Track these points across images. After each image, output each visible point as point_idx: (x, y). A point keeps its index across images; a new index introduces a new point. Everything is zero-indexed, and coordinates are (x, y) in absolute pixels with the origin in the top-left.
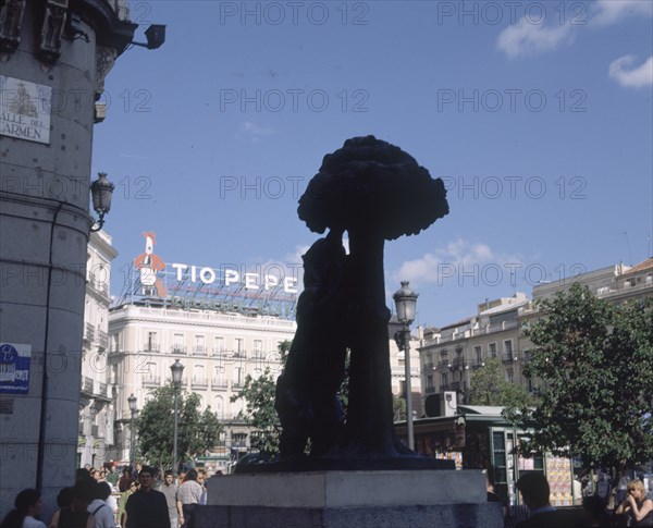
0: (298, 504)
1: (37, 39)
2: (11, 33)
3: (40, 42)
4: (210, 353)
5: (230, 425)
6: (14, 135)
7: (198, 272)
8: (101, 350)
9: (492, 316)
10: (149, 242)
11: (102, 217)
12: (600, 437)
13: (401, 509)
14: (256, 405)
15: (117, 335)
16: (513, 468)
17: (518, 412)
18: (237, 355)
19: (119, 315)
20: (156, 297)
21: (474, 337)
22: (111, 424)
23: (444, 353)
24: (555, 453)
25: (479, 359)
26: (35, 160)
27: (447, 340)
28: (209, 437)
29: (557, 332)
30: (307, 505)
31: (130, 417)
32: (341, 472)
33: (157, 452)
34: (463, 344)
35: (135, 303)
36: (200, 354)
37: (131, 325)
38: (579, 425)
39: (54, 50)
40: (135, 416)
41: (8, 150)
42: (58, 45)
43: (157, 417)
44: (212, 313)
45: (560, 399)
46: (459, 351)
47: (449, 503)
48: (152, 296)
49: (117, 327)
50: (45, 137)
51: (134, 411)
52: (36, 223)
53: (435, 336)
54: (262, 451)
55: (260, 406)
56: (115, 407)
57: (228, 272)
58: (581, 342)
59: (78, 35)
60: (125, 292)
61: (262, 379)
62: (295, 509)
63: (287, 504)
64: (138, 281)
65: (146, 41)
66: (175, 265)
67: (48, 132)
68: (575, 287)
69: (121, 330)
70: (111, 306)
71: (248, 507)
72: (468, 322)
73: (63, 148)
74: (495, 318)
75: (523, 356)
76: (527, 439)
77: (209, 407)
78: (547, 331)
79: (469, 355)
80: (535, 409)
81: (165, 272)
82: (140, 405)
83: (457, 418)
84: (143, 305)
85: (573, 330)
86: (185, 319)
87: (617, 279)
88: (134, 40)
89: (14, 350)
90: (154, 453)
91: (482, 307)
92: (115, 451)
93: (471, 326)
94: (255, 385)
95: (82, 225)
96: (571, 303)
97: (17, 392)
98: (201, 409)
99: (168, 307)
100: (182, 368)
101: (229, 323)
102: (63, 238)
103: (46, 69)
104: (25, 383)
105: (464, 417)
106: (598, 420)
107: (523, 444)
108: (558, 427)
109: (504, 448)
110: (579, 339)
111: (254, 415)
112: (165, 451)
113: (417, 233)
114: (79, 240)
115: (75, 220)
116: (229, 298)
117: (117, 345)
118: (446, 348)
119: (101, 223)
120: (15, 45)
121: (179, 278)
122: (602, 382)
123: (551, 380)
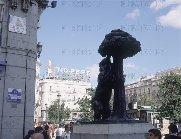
0: (100, 133)
1: (22, 5)
2: (15, 4)
3: (23, 6)
4: (67, 92)
5: (72, 111)
6: (16, 32)
7: (63, 69)
8: (37, 91)
9: (144, 81)
10: (50, 61)
11: (39, 54)
12: (179, 114)
13: (130, 134)
14: (81, 106)
15: (41, 87)
16: (153, 123)
17: (156, 107)
18: (74, 92)
19: (42, 81)
20: (52, 76)
21: (139, 87)
22: (40, 111)
23: (131, 91)
24: (166, 119)
25: (141, 93)
26: (22, 39)
27: (131, 88)
28: (67, 114)
29: (166, 85)
30: (103, 133)
31: (45, 109)
32: (113, 124)
33: (54, 119)
34: (136, 89)
35: (46, 78)
36: (64, 92)
37: (45, 84)
38: (173, 111)
39: (27, 9)
40: (47, 109)
41: (15, 36)
42: (28, 7)
43: (53, 109)
44: (67, 81)
45: (167, 104)
46: (135, 91)
47: (143, 133)
48: (51, 76)
49: (42, 84)
50: (24, 32)
51: (47, 107)
52: (22, 56)
53: (128, 87)
54: (83, 118)
55: (82, 106)
56: (41, 106)
57: (71, 70)
58: (173, 88)
59: (33, 4)
60: (43, 75)
61: (83, 99)
62: (100, 134)
63: (97, 133)
64: (47, 72)
65: (51, 6)
66: (57, 68)
67: (25, 31)
68: (171, 72)
69: (42, 85)
70: (40, 79)
71: (86, 134)
72: (137, 83)
73: (30, 35)
74: (145, 82)
75: (153, 92)
76: (158, 115)
77: (67, 106)
78: (164, 85)
79: (138, 92)
80: (160, 107)
81: (54, 70)
82: (49, 106)
83: (138, 109)
84: (48, 78)
85: (171, 84)
86: (60, 82)
87: (179, 70)
88: (48, 6)
89: (17, 90)
90: (53, 119)
91: (141, 79)
92: (41, 118)
93: (138, 84)
94: (81, 100)
95: (35, 56)
96: (170, 77)
97: (18, 102)
98: (65, 107)
99: (55, 79)
100: (60, 96)
101: (72, 83)
102: (30, 60)
103: (24, 14)
104: (20, 100)
105: (140, 109)
106: (178, 110)
107: (157, 116)
108: (167, 112)
109: (151, 117)
110: (172, 87)
111: (81, 108)
112: (56, 118)
113: (132, 56)
114: (34, 60)
115: (33, 55)
116: (72, 76)
117: (42, 90)
118: (131, 90)
119: (39, 56)
120: (16, 7)
121: (58, 71)
122: (179, 99)
123: (165, 98)
